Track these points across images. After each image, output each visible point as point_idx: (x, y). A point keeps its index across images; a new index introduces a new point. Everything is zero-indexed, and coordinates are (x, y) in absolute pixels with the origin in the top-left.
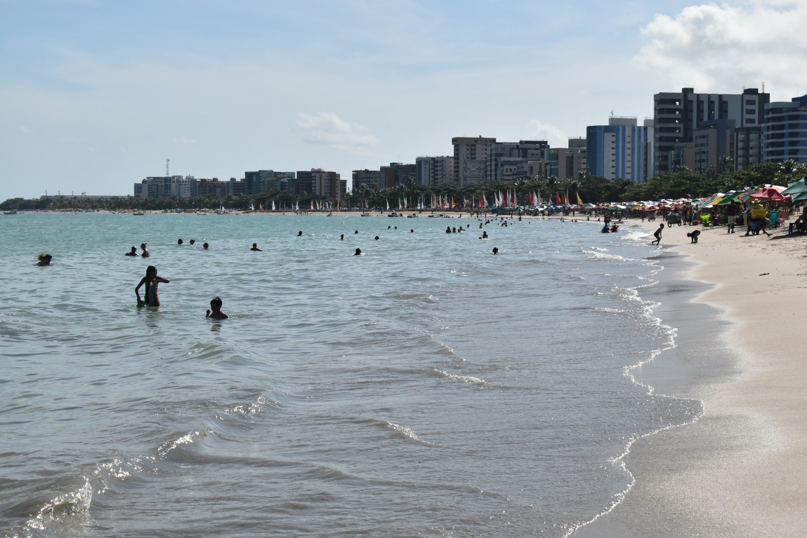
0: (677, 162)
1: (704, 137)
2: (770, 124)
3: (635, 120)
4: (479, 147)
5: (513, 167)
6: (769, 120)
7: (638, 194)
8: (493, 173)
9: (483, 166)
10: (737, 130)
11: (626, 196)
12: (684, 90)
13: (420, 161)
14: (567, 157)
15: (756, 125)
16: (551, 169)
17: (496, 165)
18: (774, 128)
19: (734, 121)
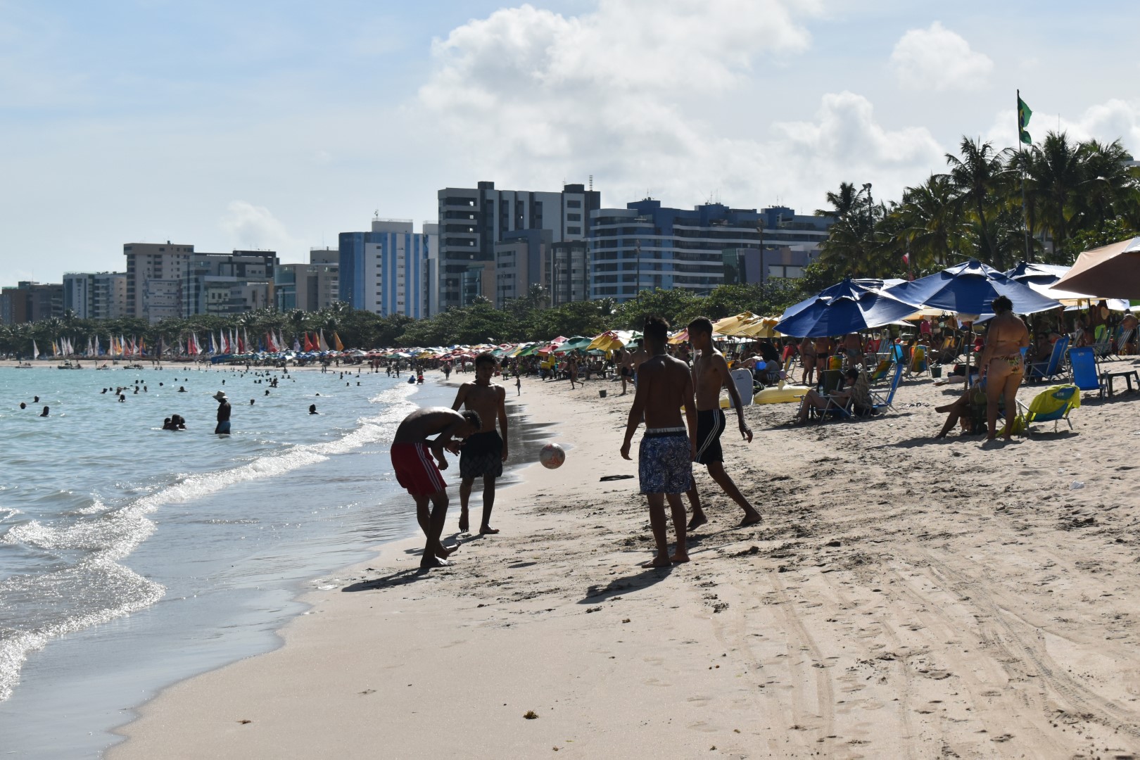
0: (472, 290)
1: (509, 253)
2: (598, 239)
3: (410, 225)
4: (167, 259)
5: (223, 292)
6: (597, 233)
7: (422, 336)
8: (192, 300)
9: (174, 289)
10: (555, 246)
11: (404, 338)
12: (481, 184)
13: (69, 279)
14: (309, 278)
15: (580, 237)
16: (284, 295)
17: (197, 288)
18: (603, 244)
19: (550, 232)
